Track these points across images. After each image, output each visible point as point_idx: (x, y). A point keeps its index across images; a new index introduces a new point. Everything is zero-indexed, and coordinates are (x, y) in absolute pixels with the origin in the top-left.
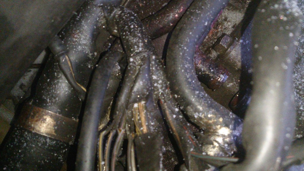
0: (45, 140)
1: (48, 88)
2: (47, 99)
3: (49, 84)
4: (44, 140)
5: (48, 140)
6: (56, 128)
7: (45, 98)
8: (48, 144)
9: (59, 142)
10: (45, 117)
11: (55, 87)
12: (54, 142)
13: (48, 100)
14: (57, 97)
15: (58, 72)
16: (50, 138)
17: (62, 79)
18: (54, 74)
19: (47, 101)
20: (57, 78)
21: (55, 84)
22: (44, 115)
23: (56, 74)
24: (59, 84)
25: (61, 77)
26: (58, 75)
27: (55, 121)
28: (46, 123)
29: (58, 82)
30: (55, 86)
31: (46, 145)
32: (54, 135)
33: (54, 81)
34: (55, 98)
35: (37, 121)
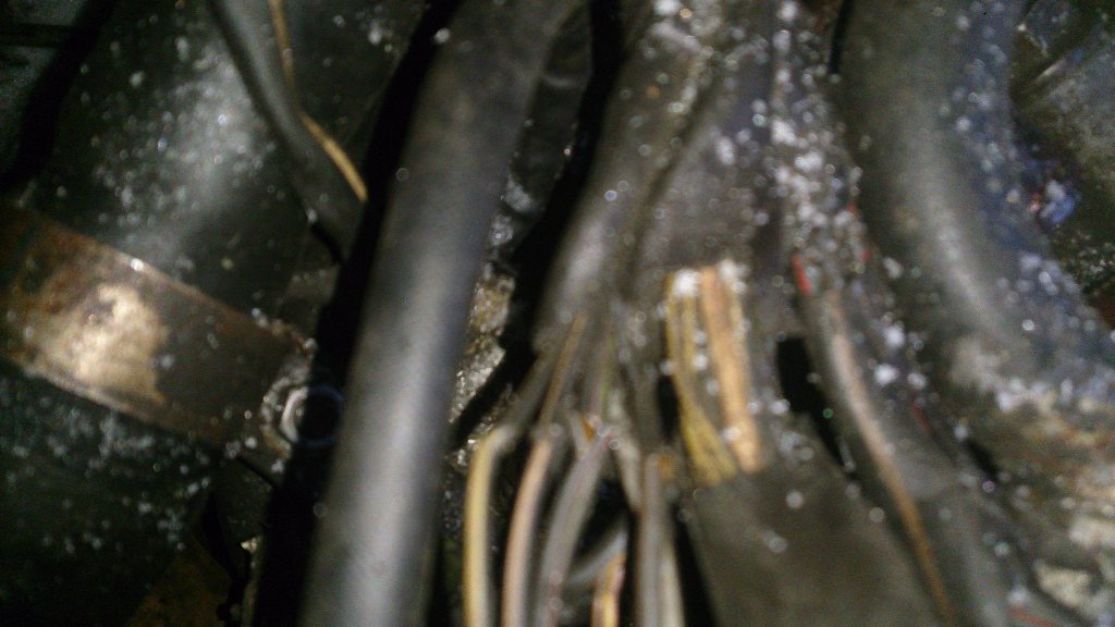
0: (95, 423)
1: (131, 123)
2: (123, 188)
3: (141, 103)
4: (86, 428)
5: (109, 427)
6: (167, 361)
7: (110, 182)
8: (105, 451)
9: (170, 441)
10: (107, 293)
11: (175, 126)
12: (146, 442)
13: (127, 196)
14: (179, 182)
15: (199, 40)
16: (123, 419)
17: (218, 81)
18: (174, 47)
19: (118, 200)
20: (190, 74)
21: (173, 107)
22: (99, 280)
23: (182, 45)
24: (201, 111)
25: (212, 69)
26: (195, 55)
27: (163, 322)
28: (110, 330)
29: (195, 96)
30: (176, 115)
31: (96, 453)
32: (150, 403)
33: (169, 85)
34: (168, 188)
35: (55, 309)
